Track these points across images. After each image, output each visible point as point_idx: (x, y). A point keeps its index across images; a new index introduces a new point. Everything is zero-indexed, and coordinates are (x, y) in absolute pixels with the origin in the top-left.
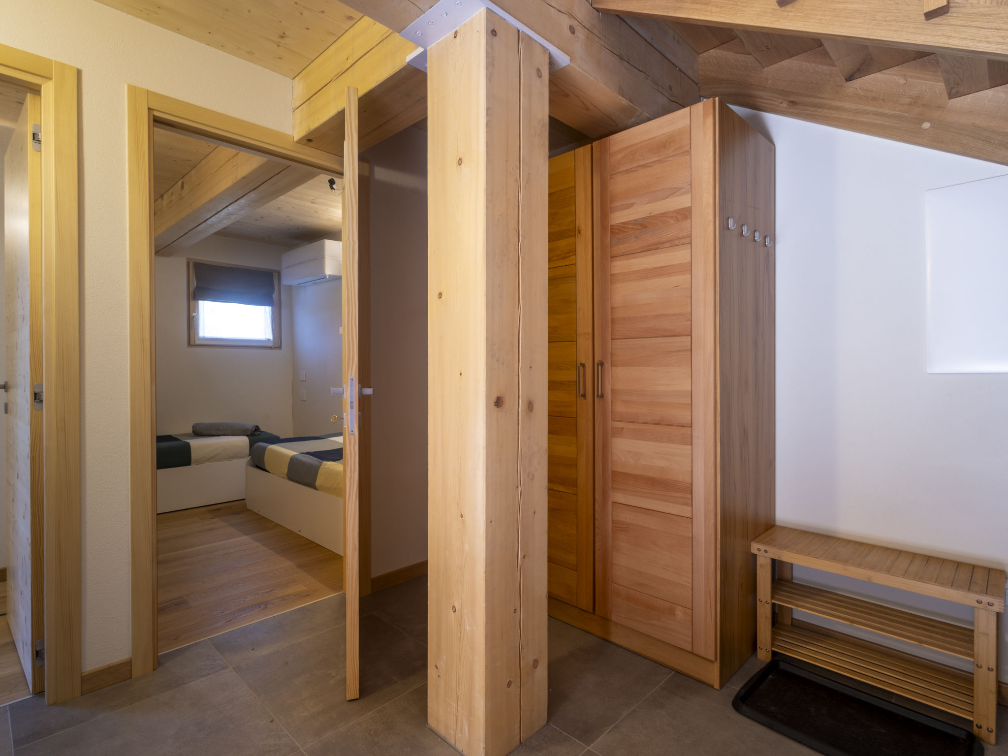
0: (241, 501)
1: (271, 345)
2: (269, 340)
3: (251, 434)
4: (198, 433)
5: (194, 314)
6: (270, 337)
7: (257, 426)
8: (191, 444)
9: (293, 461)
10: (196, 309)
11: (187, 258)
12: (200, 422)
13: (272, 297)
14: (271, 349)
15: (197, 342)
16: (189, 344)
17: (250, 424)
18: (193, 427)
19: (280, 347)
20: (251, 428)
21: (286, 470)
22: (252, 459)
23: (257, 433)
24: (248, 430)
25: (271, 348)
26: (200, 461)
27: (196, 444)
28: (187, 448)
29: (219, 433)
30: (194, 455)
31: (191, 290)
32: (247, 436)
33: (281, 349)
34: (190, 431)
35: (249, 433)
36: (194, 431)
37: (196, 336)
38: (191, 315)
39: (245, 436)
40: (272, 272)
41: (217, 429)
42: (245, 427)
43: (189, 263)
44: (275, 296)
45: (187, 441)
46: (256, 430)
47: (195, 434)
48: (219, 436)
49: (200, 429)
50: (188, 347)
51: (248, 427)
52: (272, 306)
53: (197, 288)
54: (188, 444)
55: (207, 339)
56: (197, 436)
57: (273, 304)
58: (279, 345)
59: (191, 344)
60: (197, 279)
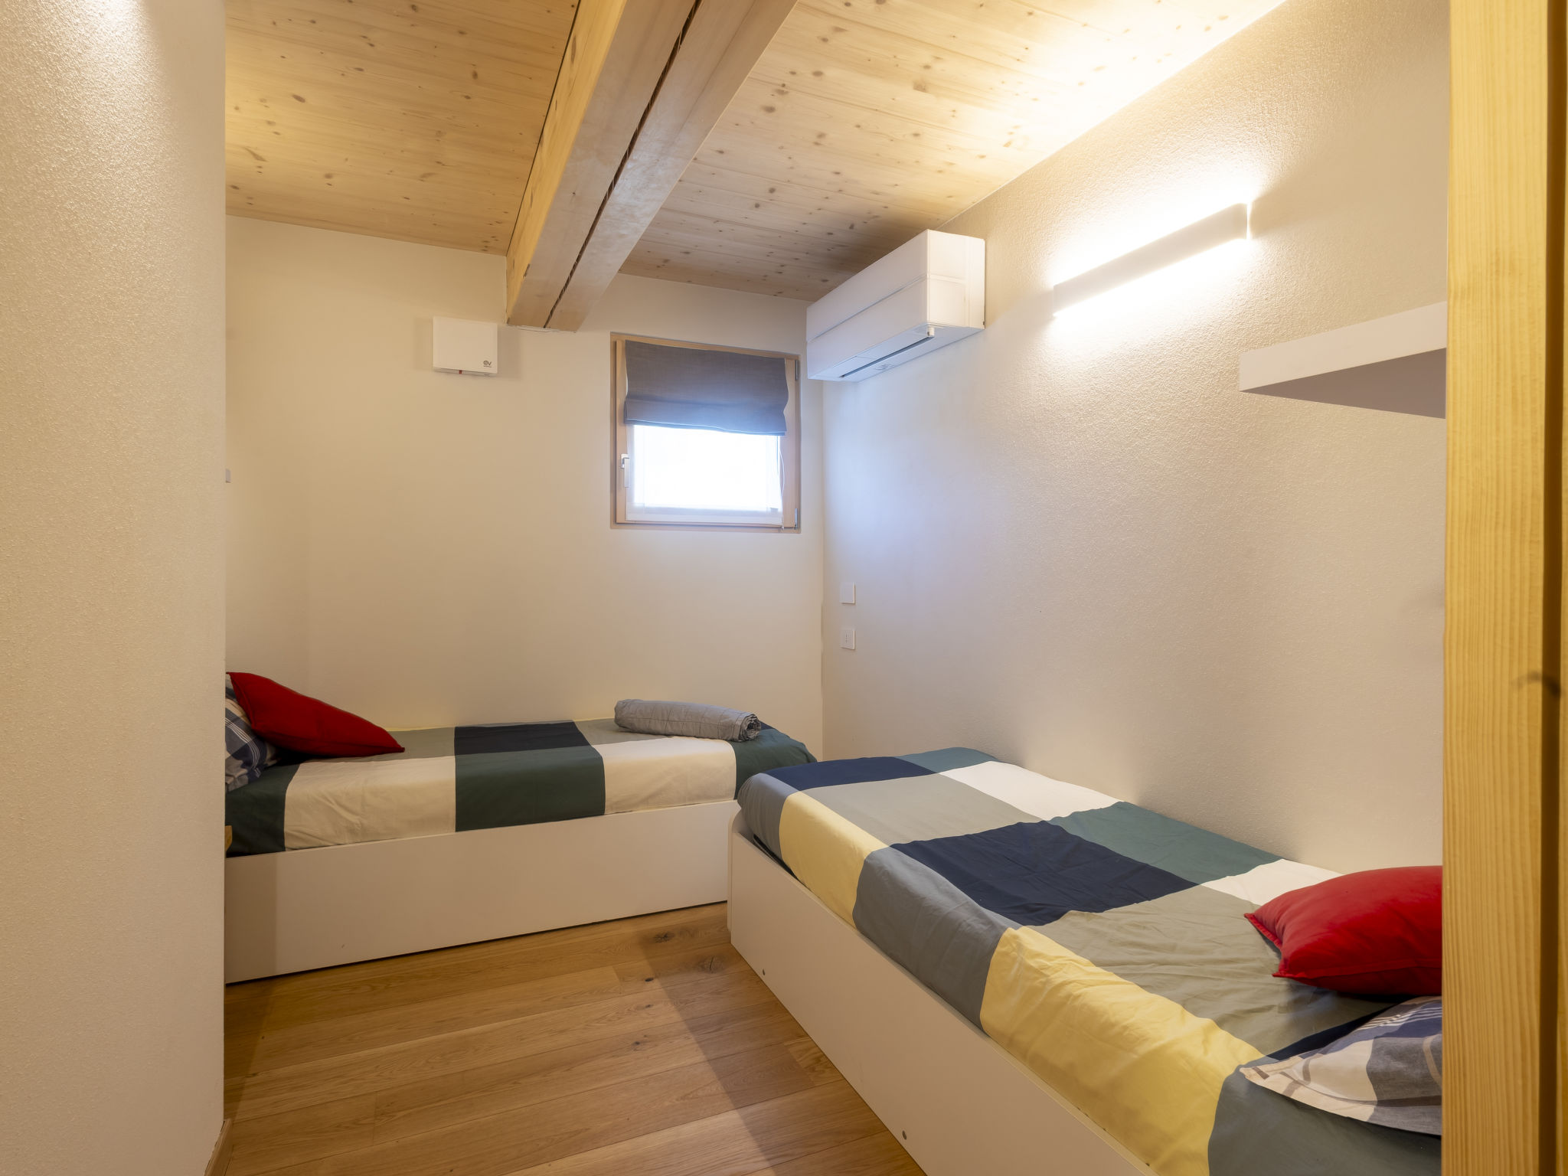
0: (718, 907)
1: (778, 522)
2: (774, 510)
3: (740, 738)
4: (629, 724)
5: (623, 456)
6: (778, 504)
8: (606, 763)
9: (872, 876)
10: (628, 442)
11: (612, 334)
12: (632, 698)
13: (783, 417)
14: (779, 532)
15: (630, 517)
16: (616, 521)
17: (738, 712)
18: (616, 709)
19: (797, 528)
20: (739, 723)
21: (850, 901)
22: (745, 815)
23: (753, 734)
24: (732, 726)
25: (778, 528)
26: (624, 807)
27: (617, 758)
28: (595, 774)
29: (670, 730)
30: (613, 790)
31: (620, 401)
32: (732, 741)
33: (799, 532)
34: (610, 717)
35: (736, 736)
36: (617, 720)
37: (627, 503)
38: (618, 458)
39: (726, 740)
40: (783, 359)
41: (666, 719)
42: (726, 720)
43: (616, 343)
44: (788, 411)
45: (596, 747)
46: (750, 727)
47: (620, 726)
48: (668, 735)
49: (632, 714)
50: (611, 528)
51: (734, 719)
52: (783, 434)
53: (630, 396)
54: (599, 761)
55: (649, 511)
56: (618, 731)
57: (785, 430)
58: (796, 521)
59: (616, 523)
60: (631, 377)
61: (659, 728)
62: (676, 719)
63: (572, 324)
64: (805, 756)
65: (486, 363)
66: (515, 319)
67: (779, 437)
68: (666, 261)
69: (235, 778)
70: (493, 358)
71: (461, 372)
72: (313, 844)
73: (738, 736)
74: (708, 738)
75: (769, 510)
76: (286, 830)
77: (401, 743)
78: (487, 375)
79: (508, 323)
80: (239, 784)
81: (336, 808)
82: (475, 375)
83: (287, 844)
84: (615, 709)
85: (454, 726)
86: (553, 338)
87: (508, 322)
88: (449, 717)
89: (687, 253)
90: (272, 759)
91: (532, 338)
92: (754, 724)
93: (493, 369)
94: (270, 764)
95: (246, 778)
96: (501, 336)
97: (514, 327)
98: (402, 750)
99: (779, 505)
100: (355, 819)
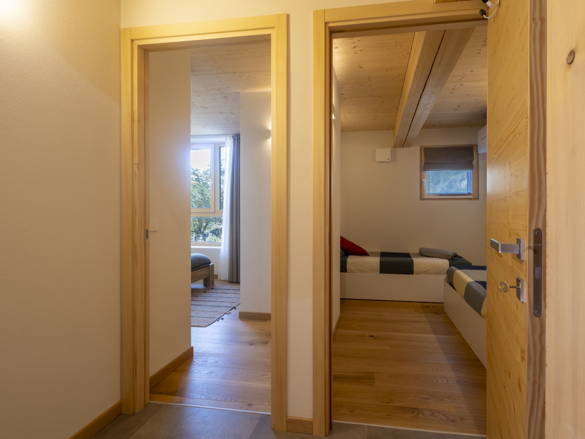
1: (472, 197)
2: (470, 193)
4: (423, 254)
5: (423, 180)
6: (471, 191)
7: (456, 253)
8: (414, 261)
10: (425, 176)
11: (420, 146)
12: (423, 247)
13: (472, 164)
14: (472, 200)
15: (425, 197)
17: (451, 252)
19: (478, 199)
20: (451, 255)
21: (464, 292)
22: (448, 277)
23: (455, 258)
24: (449, 255)
26: (419, 273)
27: (418, 261)
28: (411, 264)
29: (433, 256)
30: (415, 268)
31: (423, 165)
32: (449, 260)
34: (418, 252)
35: (450, 258)
36: (420, 253)
37: (424, 194)
39: (446, 259)
40: (472, 146)
41: (432, 253)
42: (447, 254)
43: (421, 149)
44: (474, 162)
45: (412, 258)
46: (455, 256)
47: (420, 254)
48: (432, 257)
49: (423, 251)
50: (420, 200)
52: (472, 170)
53: (425, 163)
54: (413, 260)
55: (430, 195)
56: (420, 256)
57: (473, 168)
58: (477, 196)
59: (422, 198)
60: (425, 158)
61: (430, 255)
62: (434, 253)
63: (409, 145)
65: (388, 159)
66: (395, 147)
68: (434, 125)
70: (390, 158)
71: (382, 162)
72: (352, 272)
74: (442, 258)
75: (468, 193)
76: (347, 268)
77: (369, 254)
78: (388, 162)
81: (356, 265)
82: (386, 162)
83: (347, 271)
84: (419, 250)
85: (381, 252)
86: (405, 150)
87: (393, 147)
88: (380, 250)
89: (440, 122)
90: (344, 254)
91: (400, 151)
92: (456, 256)
93: (390, 160)
94: (344, 255)
96: (392, 152)
97: (395, 149)
98: (369, 255)
100: (360, 268)
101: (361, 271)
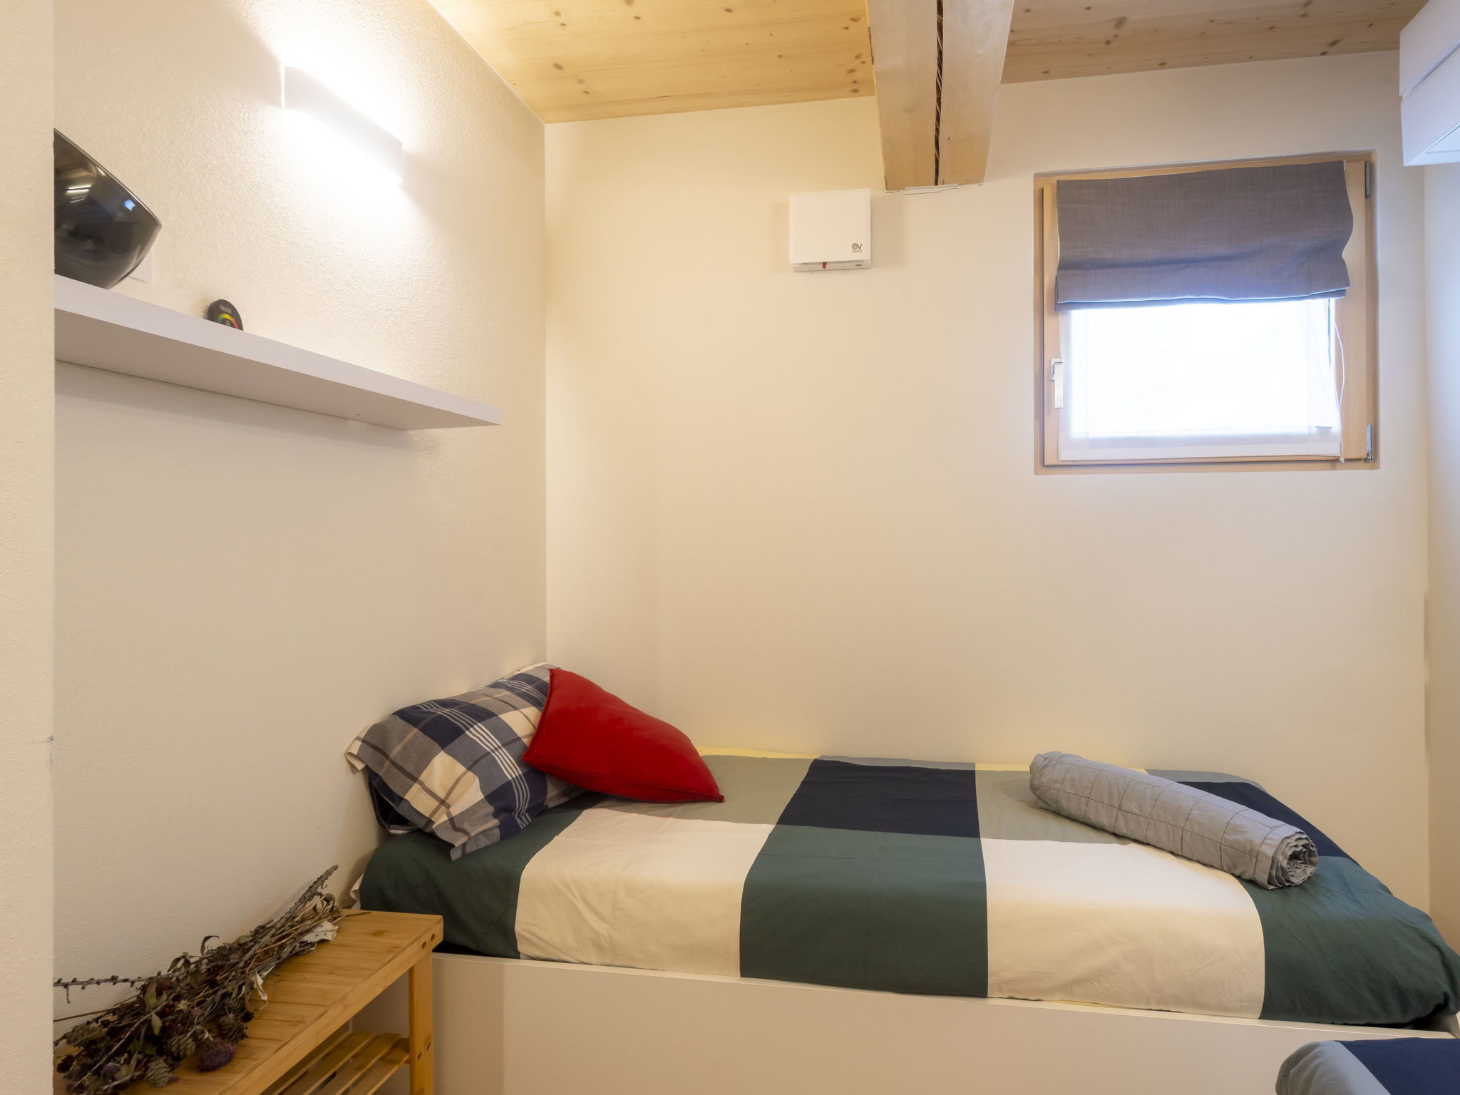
1: (1332, 450)
2: (1324, 431)
3: (1268, 880)
4: (1052, 799)
5: (1054, 361)
6: (1332, 418)
8: (992, 897)
10: (1061, 338)
11: (1037, 176)
13: (1339, 260)
14: (1334, 468)
15: (1066, 456)
16: (1043, 463)
19: (1371, 459)
20: (1270, 853)
23: (1300, 874)
24: (1253, 853)
25: (1333, 462)
26: (1020, 992)
27: (1017, 896)
29: (1123, 828)
30: (1000, 955)
31: (1050, 275)
32: (1250, 883)
33: (1375, 467)
35: (1261, 877)
36: (1034, 788)
37: (1061, 435)
38: (1046, 366)
39: (1238, 877)
40: (1341, 162)
41: (1116, 805)
42: (1240, 837)
43: (1042, 191)
44: (1352, 253)
46: (1294, 858)
47: (1037, 799)
48: (1120, 837)
49: (1057, 782)
50: (1036, 473)
51: (1257, 840)
53: (1064, 266)
54: (982, 885)
55: (1095, 443)
56: (1034, 807)
57: (1348, 284)
58: (1369, 448)
59: (1044, 465)
60: (1065, 235)
61: (1104, 820)
62: (1137, 811)
63: (973, 174)
64: (1437, 954)
65: (856, 247)
66: (893, 182)
67: (1333, 300)
69: (470, 838)
70: (864, 239)
71: (824, 264)
73: (1267, 877)
74: (1199, 862)
75: (1314, 430)
76: (518, 928)
77: (724, 786)
78: (859, 265)
79: (886, 188)
80: (484, 842)
81: (580, 905)
82: (842, 266)
83: (521, 948)
85: (813, 757)
86: (950, 198)
87: (885, 185)
91: (921, 205)
92: (1303, 852)
93: (864, 255)
94: (551, 804)
95: (497, 832)
96: (875, 210)
97: (896, 193)
98: (719, 800)
99: (1334, 423)
100: (600, 927)
101: (612, 954)
